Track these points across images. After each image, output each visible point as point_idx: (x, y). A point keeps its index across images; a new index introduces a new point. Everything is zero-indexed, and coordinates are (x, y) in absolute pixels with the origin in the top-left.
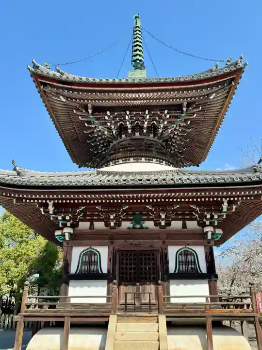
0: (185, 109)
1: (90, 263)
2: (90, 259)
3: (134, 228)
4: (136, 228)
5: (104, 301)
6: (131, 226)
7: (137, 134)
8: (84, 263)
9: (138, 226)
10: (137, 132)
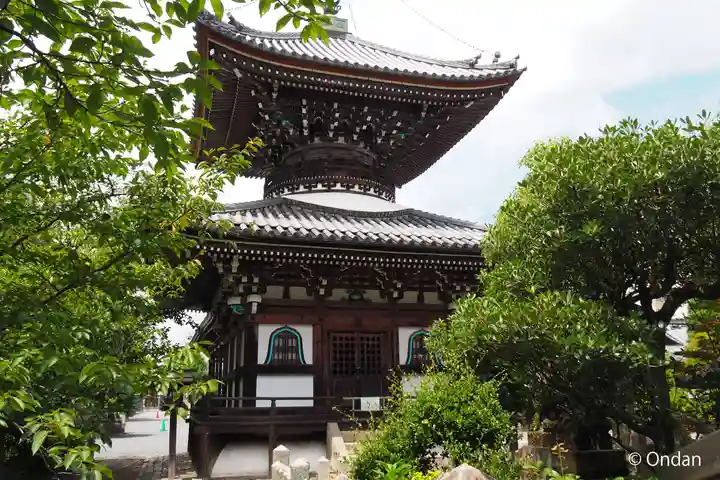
0: (423, 114)
1: (285, 349)
2: (286, 344)
3: (350, 299)
4: (353, 300)
5: (310, 403)
6: (346, 296)
7: (341, 140)
8: (277, 349)
9: (356, 297)
10: (341, 135)
